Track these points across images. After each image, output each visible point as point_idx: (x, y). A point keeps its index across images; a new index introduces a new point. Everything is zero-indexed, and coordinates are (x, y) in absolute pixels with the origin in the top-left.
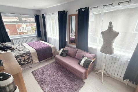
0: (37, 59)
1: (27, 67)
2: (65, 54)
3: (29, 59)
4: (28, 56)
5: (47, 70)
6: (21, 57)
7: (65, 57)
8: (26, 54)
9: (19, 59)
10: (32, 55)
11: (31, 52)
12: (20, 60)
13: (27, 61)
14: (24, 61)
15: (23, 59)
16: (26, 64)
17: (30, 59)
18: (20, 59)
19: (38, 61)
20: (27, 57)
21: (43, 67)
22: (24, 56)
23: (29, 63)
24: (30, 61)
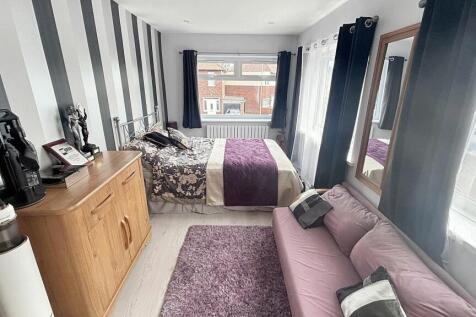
0: (220, 193)
1: (189, 207)
2: (314, 218)
3: (197, 185)
4: (198, 176)
5: (224, 246)
6: (178, 174)
7: (306, 227)
8: (194, 168)
9: (174, 178)
10: (208, 177)
11: (208, 168)
12: (174, 182)
13: (192, 191)
14: (185, 187)
15: (184, 180)
16: (189, 197)
17: (202, 186)
18: (177, 179)
19: (222, 203)
20: (193, 179)
21: (225, 228)
22: (186, 174)
23: (196, 197)
24: (198, 193)
